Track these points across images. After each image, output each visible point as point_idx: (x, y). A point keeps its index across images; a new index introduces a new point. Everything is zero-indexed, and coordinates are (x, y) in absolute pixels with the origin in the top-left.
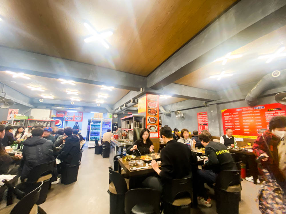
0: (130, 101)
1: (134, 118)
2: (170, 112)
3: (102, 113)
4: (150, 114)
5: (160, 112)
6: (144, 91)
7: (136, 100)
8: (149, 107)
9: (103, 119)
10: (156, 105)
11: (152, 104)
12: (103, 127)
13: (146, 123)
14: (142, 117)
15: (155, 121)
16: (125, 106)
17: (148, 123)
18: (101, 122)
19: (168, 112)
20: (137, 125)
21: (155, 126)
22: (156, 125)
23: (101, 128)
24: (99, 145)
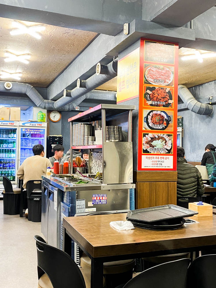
0: (92, 71)
1: (103, 113)
2: (212, 104)
3: (19, 108)
4: (150, 103)
5: (182, 106)
6: (133, 31)
7: (110, 66)
8: (147, 82)
9: (21, 123)
10: (169, 77)
11: (159, 72)
12: (22, 145)
13: (138, 129)
14: (128, 110)
15: (165, 122)
16: (81, 86)
17: (144, 129)
18: (17, 131)
19: (204, 105)
20: (113, 135)
21: (165, 136)
22: (169, 136)
23: (17, 147)
24: (14, 190)
